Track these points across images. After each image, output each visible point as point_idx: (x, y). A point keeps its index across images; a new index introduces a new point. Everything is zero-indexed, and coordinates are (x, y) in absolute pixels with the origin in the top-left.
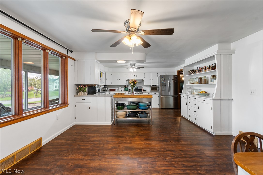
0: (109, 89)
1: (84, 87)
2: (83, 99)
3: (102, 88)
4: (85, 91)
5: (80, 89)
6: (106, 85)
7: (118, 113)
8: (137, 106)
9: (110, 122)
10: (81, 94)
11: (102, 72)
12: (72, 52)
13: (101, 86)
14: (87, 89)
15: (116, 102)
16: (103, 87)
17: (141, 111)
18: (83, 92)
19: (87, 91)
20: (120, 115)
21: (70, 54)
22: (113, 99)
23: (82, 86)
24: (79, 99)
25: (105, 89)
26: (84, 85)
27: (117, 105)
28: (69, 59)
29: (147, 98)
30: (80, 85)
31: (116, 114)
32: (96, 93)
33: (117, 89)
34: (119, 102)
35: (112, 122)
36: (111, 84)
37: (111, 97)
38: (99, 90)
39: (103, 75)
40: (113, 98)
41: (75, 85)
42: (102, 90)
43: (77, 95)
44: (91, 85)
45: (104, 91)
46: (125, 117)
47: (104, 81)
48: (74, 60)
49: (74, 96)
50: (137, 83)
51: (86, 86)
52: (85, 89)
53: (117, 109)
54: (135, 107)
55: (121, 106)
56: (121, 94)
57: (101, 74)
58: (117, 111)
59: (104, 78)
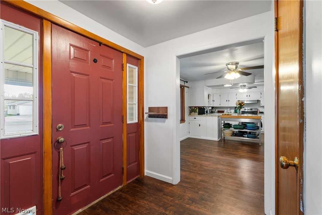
0: (217, 110)
1: (195, 109)
2: (195, 118)
3: (210, 110)
4: (196, 112)
5: (192, 110)
6: (214, 106)
7: (224, 132)
8: (244, 127)
9: (217, 139)
10: (193, 114)
11: (210, 94)
12: (187, 82)
13: (208, 108)
14: (197, 110)
15: (223, 122)
16: (211, 108)
17: (249, 132)
18: (195, 112)
19: (198, 112)
20: (227, 133)
21: (186, 84)
22: (220, 120)
23: (194, 108)
24: (192, 118)
25: (212, 111)
26: (196, 107)
27: (224, 125)
28: (185, 88)
29: (255, 119)
30: (193, 107)
31: (223, 133)
32: (205, 114)
33: (226, 111)
34: (226, 122)
35: (219, 139)
36: (219, 106)
37: (218, 117)
38: (207, 112)
39: (211, 97)
40: (220, 118)
41: (189, 107)
42: (209, 111)
43: (190, 114)
44: (201, 107)
45: (212, 112)
46: (231, 136)
47: (212, 102)
48: (188, 87)
49: (188, 115)
50: (244, 105)
51: (197, 108)
52: (196, 110)
53: (224, 128)
54: (242, 127)
55: (228, 126)
56: (228, 115)
57: (208, 96)
58: (224, 130)
59: (212, 100)
